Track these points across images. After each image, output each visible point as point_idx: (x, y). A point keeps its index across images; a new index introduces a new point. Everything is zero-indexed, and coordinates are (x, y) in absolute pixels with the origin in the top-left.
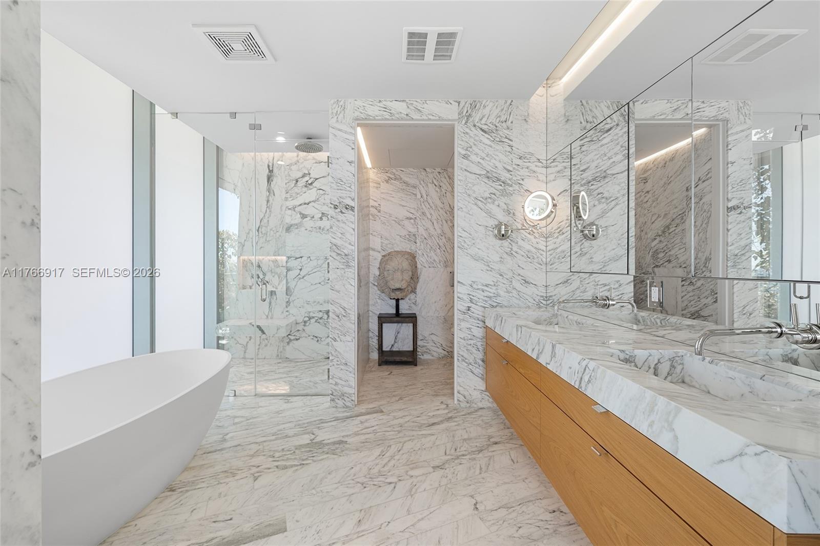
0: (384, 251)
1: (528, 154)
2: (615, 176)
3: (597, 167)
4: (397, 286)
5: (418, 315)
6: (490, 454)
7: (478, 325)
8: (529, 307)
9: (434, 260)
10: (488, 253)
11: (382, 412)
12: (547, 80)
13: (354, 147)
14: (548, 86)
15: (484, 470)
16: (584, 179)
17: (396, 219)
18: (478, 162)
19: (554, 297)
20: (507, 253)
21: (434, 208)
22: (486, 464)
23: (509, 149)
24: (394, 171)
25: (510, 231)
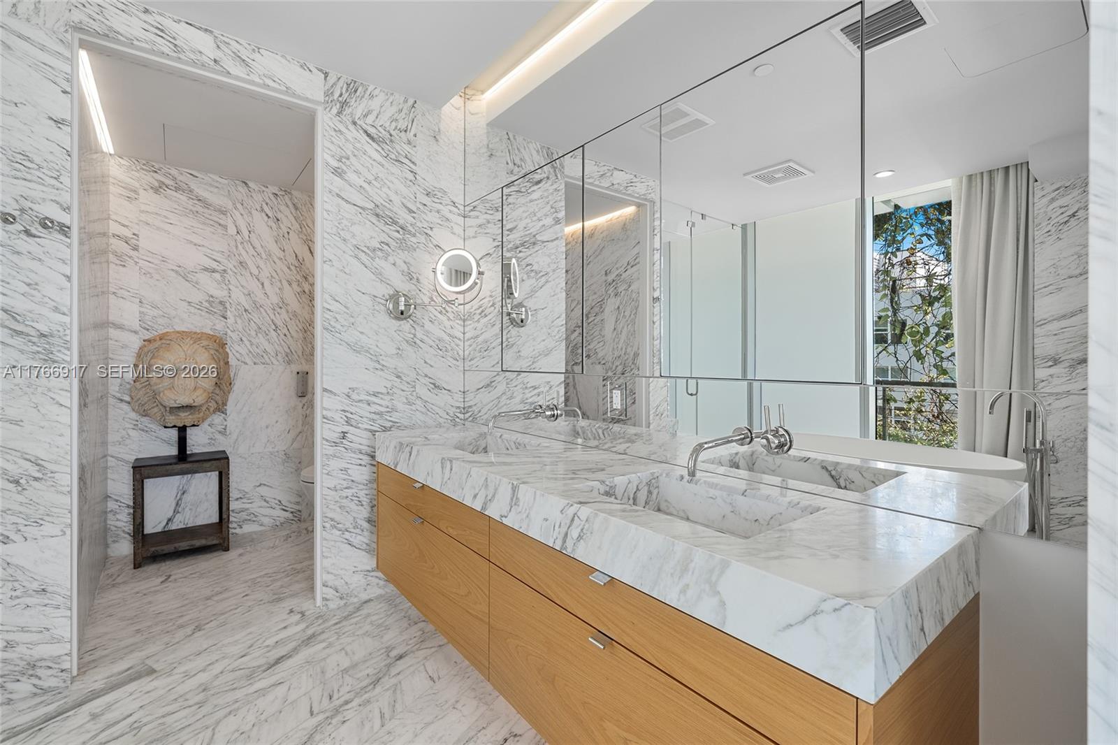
0: (148, 330)
1: (439, 191)
2: (545, 244)
3: (525, 228)
4: (184, 400)
5: (230, 453)
6: (394, 681)
7: (360, 462)
8: (440, 426)
9: (265, 351)
10: (378, 341)
11: (152, 671)
12: (465, 88)
13: (69, 89)
14: (466, 98)
15: (387, 716)
16: (510, 242)
17: (178, 269)
18: (361, 187)
19: (474, 408)
20: (407, 342)
21: (264, 256)
22: (389, 704)
23: (411, 176)
24: (174, 172)
25: (413, 306)
